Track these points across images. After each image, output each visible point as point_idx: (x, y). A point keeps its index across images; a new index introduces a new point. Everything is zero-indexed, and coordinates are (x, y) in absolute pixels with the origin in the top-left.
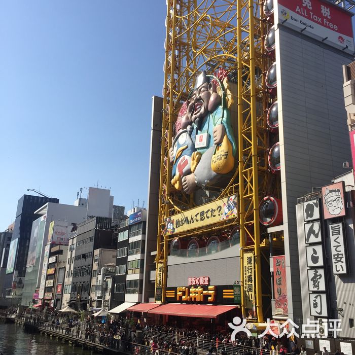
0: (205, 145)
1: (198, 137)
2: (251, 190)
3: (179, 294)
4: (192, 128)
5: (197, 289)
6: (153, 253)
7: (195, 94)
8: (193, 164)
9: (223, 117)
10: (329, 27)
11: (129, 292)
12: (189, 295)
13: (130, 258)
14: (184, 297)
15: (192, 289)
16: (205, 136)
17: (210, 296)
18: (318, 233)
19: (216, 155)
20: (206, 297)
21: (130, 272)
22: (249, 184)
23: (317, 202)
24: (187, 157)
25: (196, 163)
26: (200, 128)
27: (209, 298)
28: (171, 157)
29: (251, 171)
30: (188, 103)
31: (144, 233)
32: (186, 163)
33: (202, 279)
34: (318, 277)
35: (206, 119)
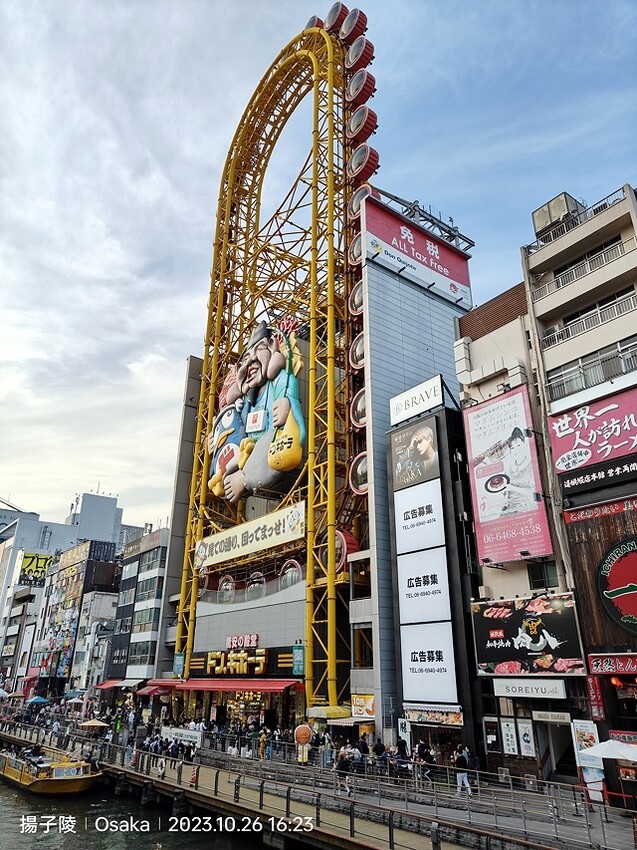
0: (260, 429)
1: (250, 416)
2: (325, 495)
3: (211, 662)
4: (243, 404)
5: (239, 655)
6: (174, 598)
7: (249, 354)
8: (242, 455)
9: (287, 387)
10: (437, 271)
11: (133, 662)
12: (225, 665)
13: (139, 606)
14: (217, 668)
15: (232, 655)
16: (261, 413)
17: (258, 665)
19: (275, 443)
20: (252, 666)
21: (136, 628)
22: (322, 486)
24: (232, 446)
25: (246, 455)
26: (254, 403)
27: (257, 669)
28: (210, 447)
29: (325, 467)
30: (239, 366)
31: (162, 565)
32: (232, 454)
33: (247, 637)
35: (264, 391)
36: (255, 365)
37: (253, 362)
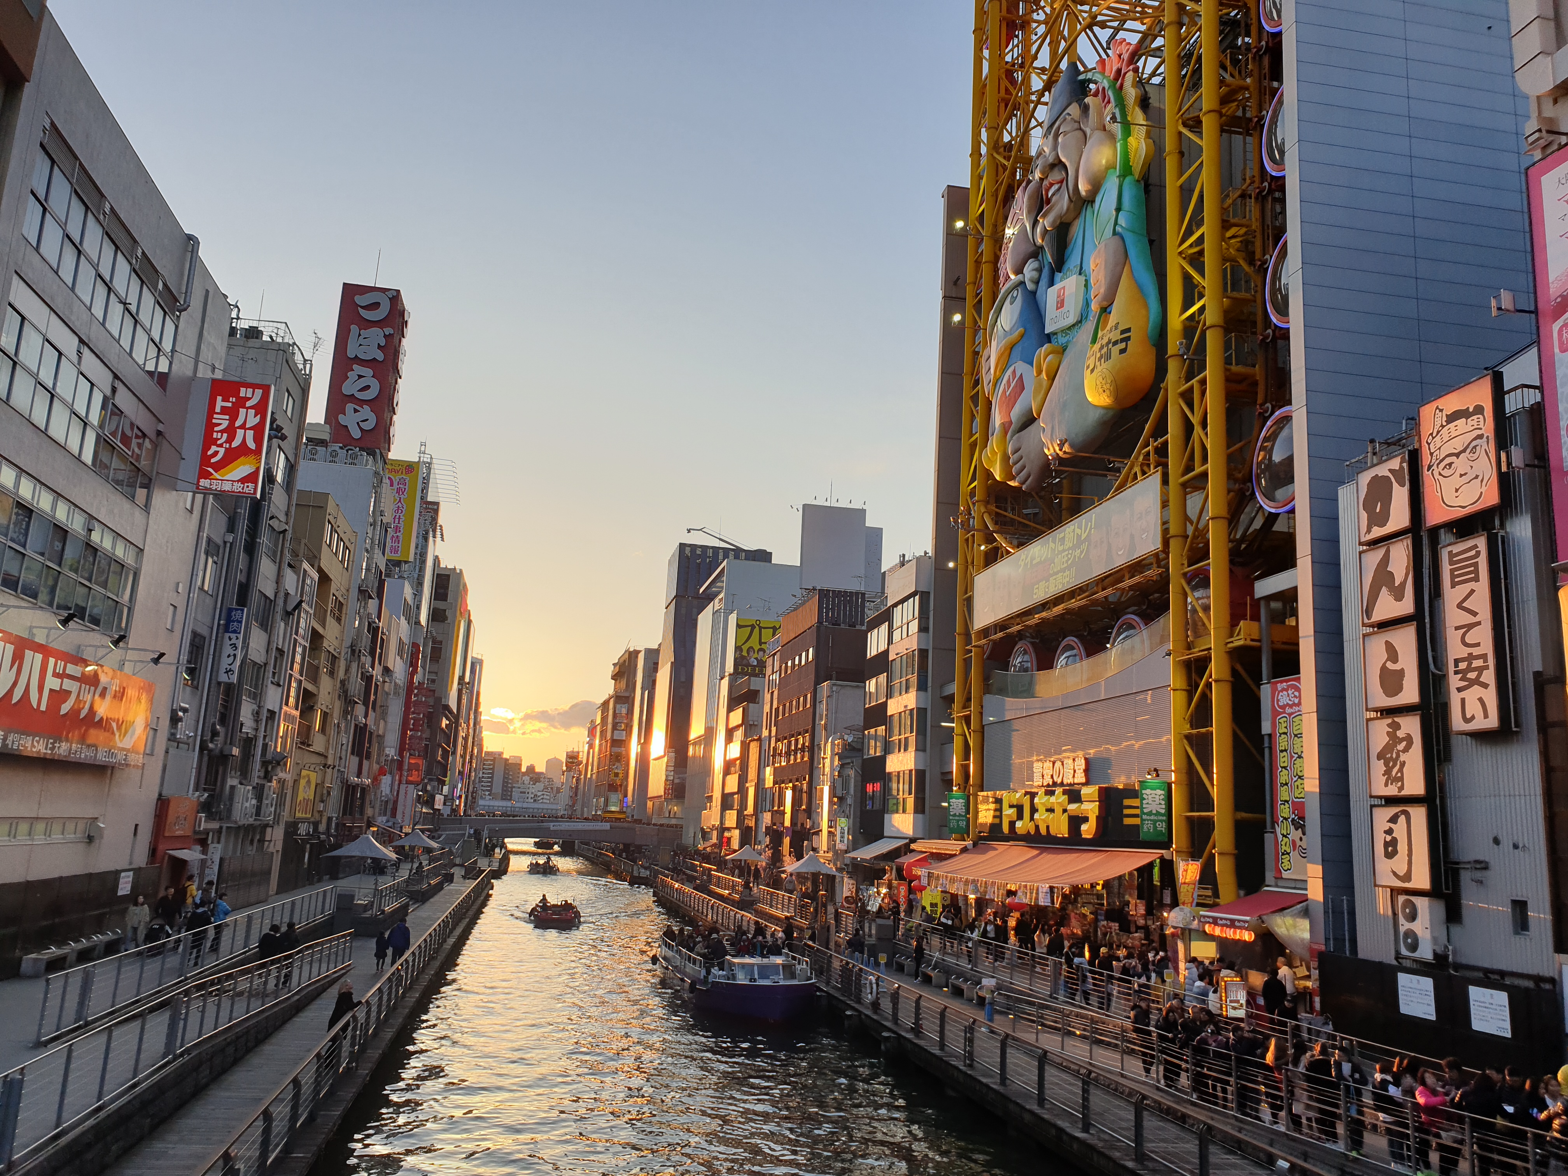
0: (1075, 319)
1: (1052, 294)
3: (1009, 813)
4: (1040, 270)
5: (1053, 799)
6: (949, 689)
8: (1040, 386)
9: (1118, 209)
11: (893, 809)
12: (1032, 818)
13: (894, 706)
14: (1019, 823)
15: (1041, 800)
16: (1074, 283)
17: (1086, 819)
18: (1403, 584)
20: (1076, 822)
23: (1401, 467)
24: (1020, 367)
25: (1044, 385)
26: (1059, 265)
27: (1085, 828)
28: (987, 379)
29: (1203, 382)
31: (924, 628)
32: (1021, 385)
33: (1069, 765)
34: (1401, 747)
35: (1076, 230)
36: (1056, 176)
37: (1053, 166)
